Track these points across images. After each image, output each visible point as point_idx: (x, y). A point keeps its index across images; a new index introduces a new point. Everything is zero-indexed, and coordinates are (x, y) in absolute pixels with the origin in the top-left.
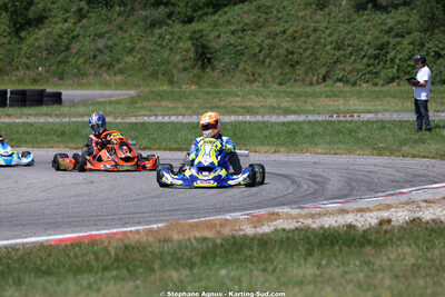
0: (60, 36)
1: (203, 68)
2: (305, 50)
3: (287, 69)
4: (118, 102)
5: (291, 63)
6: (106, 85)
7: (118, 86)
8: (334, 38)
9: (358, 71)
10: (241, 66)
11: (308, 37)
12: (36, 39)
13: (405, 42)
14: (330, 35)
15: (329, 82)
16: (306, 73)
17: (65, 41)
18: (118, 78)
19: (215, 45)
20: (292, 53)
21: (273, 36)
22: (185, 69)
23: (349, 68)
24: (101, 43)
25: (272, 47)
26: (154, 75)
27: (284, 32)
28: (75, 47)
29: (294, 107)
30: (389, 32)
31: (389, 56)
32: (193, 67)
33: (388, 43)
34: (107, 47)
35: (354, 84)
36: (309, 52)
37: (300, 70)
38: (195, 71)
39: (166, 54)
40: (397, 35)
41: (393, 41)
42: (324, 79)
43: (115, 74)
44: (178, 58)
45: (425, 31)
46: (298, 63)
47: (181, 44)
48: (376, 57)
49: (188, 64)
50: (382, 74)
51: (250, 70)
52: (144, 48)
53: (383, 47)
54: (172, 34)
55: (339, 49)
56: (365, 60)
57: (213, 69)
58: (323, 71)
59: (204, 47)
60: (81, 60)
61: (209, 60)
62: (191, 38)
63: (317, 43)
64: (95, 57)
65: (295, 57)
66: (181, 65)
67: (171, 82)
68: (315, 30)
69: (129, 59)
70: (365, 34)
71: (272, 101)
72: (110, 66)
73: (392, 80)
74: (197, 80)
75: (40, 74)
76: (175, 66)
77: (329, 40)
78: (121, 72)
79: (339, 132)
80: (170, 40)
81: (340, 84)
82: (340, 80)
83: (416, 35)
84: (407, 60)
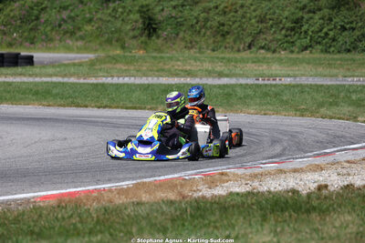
0: (32, 8)
1: (149, 36)
2: (234, 23)
3: (219, 38)
4: (80, 65)
5: (222, 33)
6: (69, 49)
7: (79, 50)
8: (258, 13)
9: (278, 40)
10: (181, 35)
11: (236, 12)
12: (11, 11)
13: (317, 17)
14: (255, 11)
15: (254, 49)
16: (235, 41)
17: (36, 12)
18: (80, 43)
19: (159, 17)
20: (223, 25)
21: (207, 10)
22: (134, 37)
23: (270, 38)
24: (65, 14)
25: (207, 20)
26: (109, 41)
27: (217, 7)
28: (44, 17)
29: (226, 72)
30: (303, 8)
31: (303, 29)
32: (141, 35)
33: (303, 17)
34: (70, 17)
35: (274, 52)
36: (237, 24)
37: (230, 39)
38: (143, 39)
39: (118, 24)
40: (310, 12)
41: (306, 16)
42: (250, 47)
43: (77, 40)
44: (129, 27)
45: (333, 8)
46: (228, 33)
47: (131, 16)
48: (292, 29)
49: (137, 33)
50: (298, 44)
51: (188, 38)
52: (101, 19)
53: (298, 21)
54: (124, 7)
55: (262, 22)
56: (283, 32)
57: (158, 37)
58: (249, 40)
59: (150, 19)
60: (49, 28)
61: (155, 30)
62: (140, 11)
63: (243, 17)
64: (60, 26)
65: (226, 28)
66: (131, 34)
67: (123, 47)
68: (242, 6)
69: (89, 28)
70: (283, 10)
71: (207, 66)
72: (72, 33)
73: (305, 48)
74: (144, 46)
75: (15, 39)
76: (126, 34)
77: (254, 14)
78: (82, 38)
79: (266, 95)
80: (122, 13)
81: (263, 51)
82: (262, 48)
83: (326, 11)
84: (318, 32)
